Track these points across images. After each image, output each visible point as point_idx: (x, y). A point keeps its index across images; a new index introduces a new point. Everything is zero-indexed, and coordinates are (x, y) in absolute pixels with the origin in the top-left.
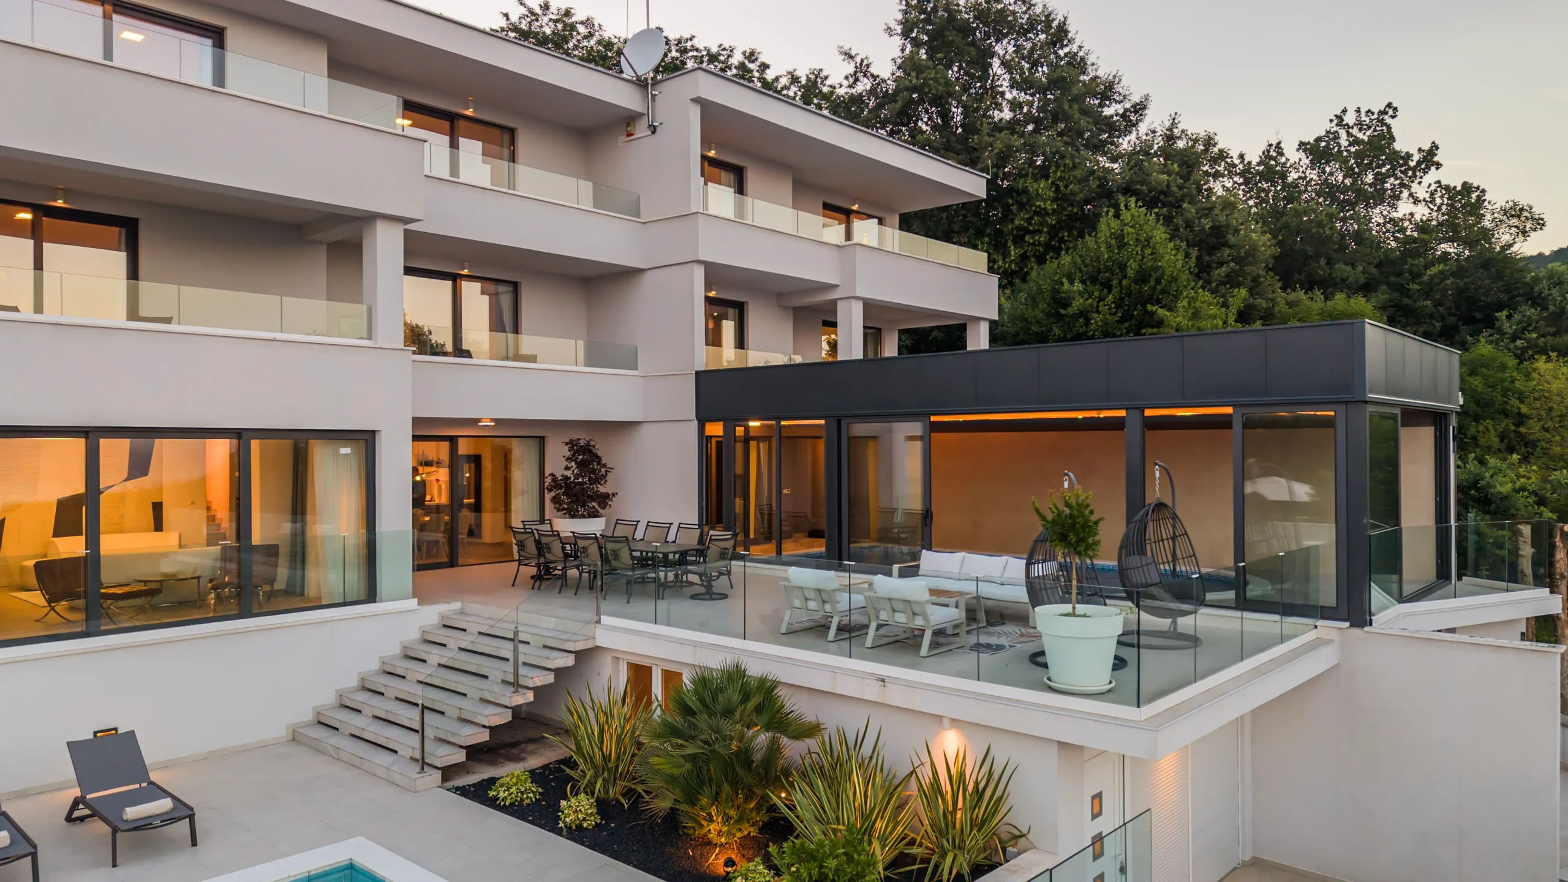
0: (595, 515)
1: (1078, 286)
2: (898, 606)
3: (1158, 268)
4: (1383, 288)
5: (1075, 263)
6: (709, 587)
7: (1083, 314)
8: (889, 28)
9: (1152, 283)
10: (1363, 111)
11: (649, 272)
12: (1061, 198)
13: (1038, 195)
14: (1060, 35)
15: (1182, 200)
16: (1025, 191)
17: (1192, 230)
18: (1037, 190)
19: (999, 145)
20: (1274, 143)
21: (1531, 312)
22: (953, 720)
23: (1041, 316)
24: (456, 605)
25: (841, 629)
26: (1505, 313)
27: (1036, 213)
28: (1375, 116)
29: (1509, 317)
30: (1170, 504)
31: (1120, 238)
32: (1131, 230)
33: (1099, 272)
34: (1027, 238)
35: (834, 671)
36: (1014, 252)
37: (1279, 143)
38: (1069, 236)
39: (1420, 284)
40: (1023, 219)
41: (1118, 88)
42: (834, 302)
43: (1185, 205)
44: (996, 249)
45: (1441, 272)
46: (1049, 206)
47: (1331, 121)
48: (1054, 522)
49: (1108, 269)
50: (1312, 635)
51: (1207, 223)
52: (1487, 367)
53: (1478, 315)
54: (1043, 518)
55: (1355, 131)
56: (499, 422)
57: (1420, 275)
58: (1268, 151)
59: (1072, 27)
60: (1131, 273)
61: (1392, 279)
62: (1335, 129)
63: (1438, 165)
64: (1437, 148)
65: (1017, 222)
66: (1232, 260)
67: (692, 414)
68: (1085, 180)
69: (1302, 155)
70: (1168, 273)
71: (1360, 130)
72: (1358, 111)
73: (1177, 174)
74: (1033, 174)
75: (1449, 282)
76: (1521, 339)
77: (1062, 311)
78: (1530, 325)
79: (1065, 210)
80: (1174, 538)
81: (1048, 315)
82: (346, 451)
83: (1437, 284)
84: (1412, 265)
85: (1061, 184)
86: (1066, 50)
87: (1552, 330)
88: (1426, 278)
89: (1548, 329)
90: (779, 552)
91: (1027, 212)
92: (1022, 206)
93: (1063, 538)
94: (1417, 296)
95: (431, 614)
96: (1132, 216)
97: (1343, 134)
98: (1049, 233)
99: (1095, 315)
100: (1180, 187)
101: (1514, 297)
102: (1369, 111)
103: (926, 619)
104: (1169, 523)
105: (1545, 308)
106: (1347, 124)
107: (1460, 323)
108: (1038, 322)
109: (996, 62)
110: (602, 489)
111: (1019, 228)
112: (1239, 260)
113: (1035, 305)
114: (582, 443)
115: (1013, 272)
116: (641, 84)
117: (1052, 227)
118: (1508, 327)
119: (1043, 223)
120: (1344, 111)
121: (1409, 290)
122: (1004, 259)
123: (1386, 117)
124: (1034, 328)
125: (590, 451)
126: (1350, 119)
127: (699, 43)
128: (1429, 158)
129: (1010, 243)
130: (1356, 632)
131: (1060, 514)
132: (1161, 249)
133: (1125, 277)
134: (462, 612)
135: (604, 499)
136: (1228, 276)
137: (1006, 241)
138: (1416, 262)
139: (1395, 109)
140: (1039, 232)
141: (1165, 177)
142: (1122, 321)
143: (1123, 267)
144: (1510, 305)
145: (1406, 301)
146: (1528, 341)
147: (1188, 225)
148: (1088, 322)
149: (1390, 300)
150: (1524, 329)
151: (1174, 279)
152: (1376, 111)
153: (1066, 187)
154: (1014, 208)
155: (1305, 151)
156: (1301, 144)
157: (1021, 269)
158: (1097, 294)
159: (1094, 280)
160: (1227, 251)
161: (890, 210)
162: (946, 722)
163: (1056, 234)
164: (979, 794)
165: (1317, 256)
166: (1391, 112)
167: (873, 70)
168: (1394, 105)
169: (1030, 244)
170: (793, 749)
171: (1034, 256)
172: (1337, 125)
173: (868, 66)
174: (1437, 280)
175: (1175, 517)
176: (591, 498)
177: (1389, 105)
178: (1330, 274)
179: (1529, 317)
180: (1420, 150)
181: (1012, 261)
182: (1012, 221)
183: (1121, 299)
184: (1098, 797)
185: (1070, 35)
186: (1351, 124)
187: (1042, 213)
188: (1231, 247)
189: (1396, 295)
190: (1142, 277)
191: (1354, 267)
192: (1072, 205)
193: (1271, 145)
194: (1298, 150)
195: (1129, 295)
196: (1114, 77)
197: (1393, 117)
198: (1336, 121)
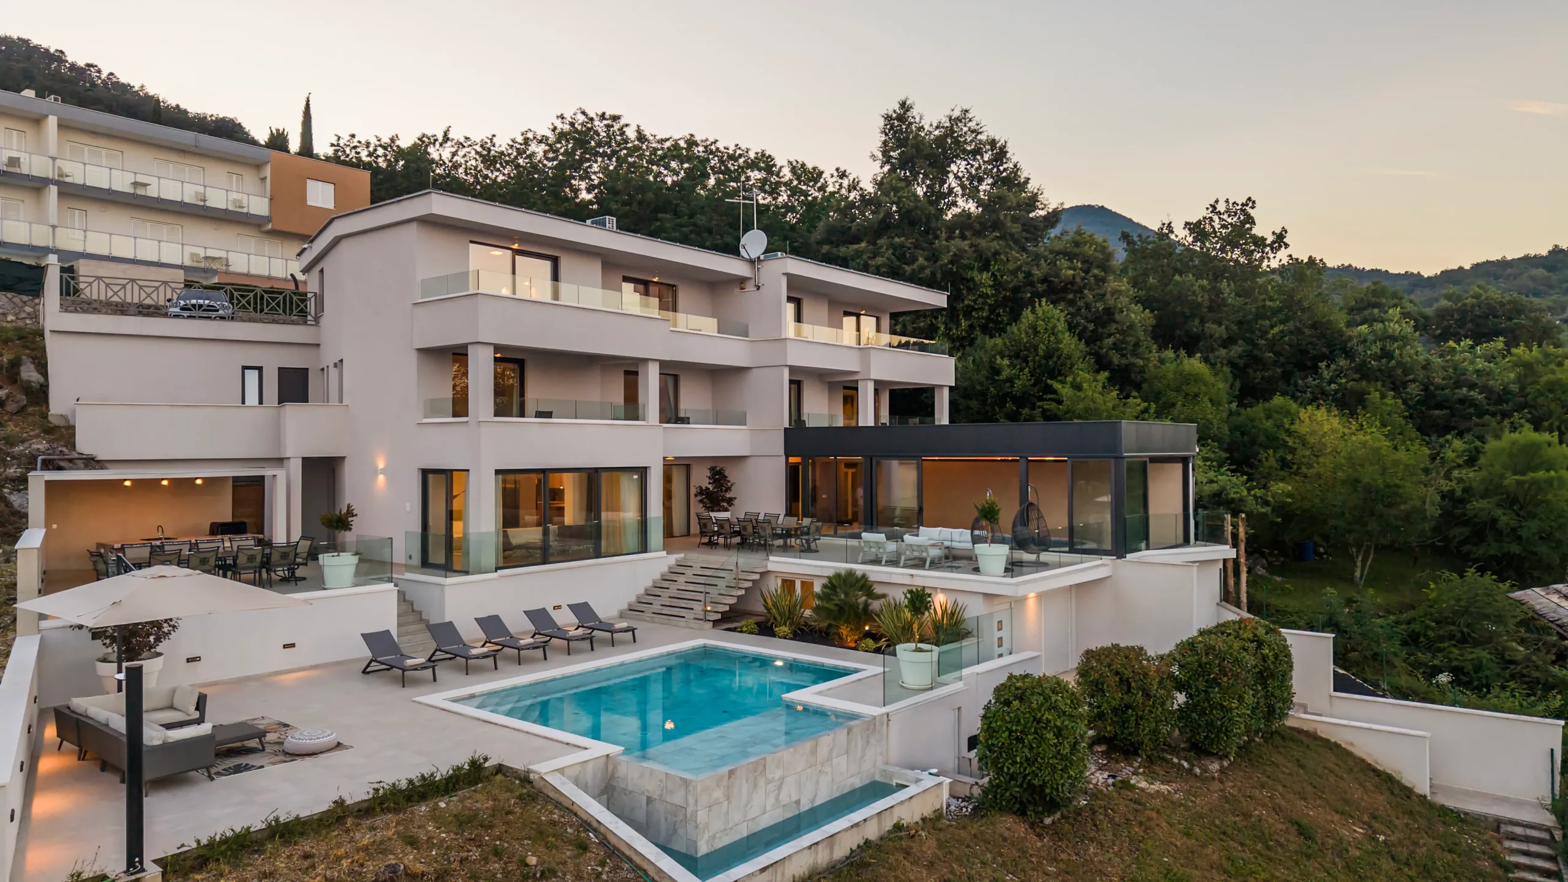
0: (726, 510)
1: (1006, 362)
2: (915, 548)
3: (1058, 349)
4: (1240, 342)
5: (1005, 344)
6: (809, 546)
7: (1010, 380)
8: (873, 155)
9: (1055, 359)
10: (1231, 202)
11: (754, 370)
12: (997, 285)
13: (981, 283)
14: (1000, 154)
15: (1085, 287)
16: (972, 279)
17: (1090, 311)
18: (981, 280)
19: (953, 249)
20: (1167, 222)
21: (1343, 362)
22: (941, 589)
23: (983, 379)
24: (682, 555)
25: (886, 562)
26: (1325, 363)
27: (980, 296)
28: (1240, 207)
29: (1328, 366)
30: (1036, 503)
31: (1034, 328)
32: (1041, 322)
33: (1021, 351)
34: (974, 313)
35: (891, 574)
36: (964, 324)
37: (1170, 223)
38: (1004, 312)
39: (1266, 340)
40: (970, 300)
41: (1040, 197)
42: (857, 381)
43: (1086, 292)
44: (952, 320)
45: (1282, 331)
46: (989, 291)
47: (1207, 209)
48: (982, 510)
49: (1026, 349)
50: (1099, 562)
51: (1100, 306)
52: (1277, 412)
53: (1309, 364)
54: (977, 508)
55: (1225, 217)
56: (676, 458)
57: (1267, 332)
58: (1162, 229)
59: (1010, 149)
60: (1041, 353)
61: (1248, 335)
62: (1210, 215)
63: (1287, 246)
64: (1286, 232)
65: (966, 302)
66: (1118, 333)
67: (782, 452)
68: (1014, 273)
69: (1187, 232)
70: (1065, 352)
71: (1229, 216)
72: (1227, 201)
73: (1081, 269)
74: (979, 267)
75: (1287, 338)
76: (1335, 383)
77: (996, 378)
78: (1342, 372)
79: (1000, 293)
80: (1038, 519)
81: (987, 378)
82: (636, 477)
83: (1279, 340)
84: (1261, 325)
85: (998, 274)
86: (1005, 166)
87: (1357, 376)
88: (1270, 336)
89: (1355, 376)
90: (836, 532)
91: (974, 294)
92: (969, 290)
93: (985, 517)
94: (1264, 348)
95: (672, 559)
96: (1044, 312)
97: (1216, 218)
98: (990, 310)
99: (1017, 381)
100: (1083, 279)
101: (1334, 350)
102: (1234, 203)
103: (928, 553)
104: (1036, 512)
105: (1353, 360)
106: (1219, 212)
107: (1295, 369)
108: (979, 383)
109: (951, 176)
110: (728, 495)
111: (968, 306)
112: (1123, 332)
113: (978, 371)
114: (718, 469)
115: (964, 338)
116: (752, 262)
117: (990, 305)
118: (1326, 374)
119: (984, 303)
120: (1217, 201)
121: (1258, 344)
122: (957, 329)
123: (1247, 208)
124: (978, 388)
125: (722, 473)
126: (1221, 207)
127: (720, 145)
128: (1280, 239)
129: (961, 317)
130: (1119, 561)
131: (984, 506)
132: (1060, 336)
133: (1037, 355)
134: (684, 558)
135: (730, 501)
136: (1114, 344)
137: (958, 315)
138: (1264, 323)
139: (1254, 202)
140: (982, 309)
141: (1071, 272)
142: (1034, 385)
143: (1036, 348)
144: (1330, 358)
145: (1256, 352)
146: (1340, 385)
147: (1088, 306)
148: (1012, 387)
149: (1245, 351)
150: (1338, 375)
151: (1069, 357)
152: (1240, 203)
153: (1002, 276)
154: (965, 292)
155: (1189, 229)
156: (1187, 224)
157: (969, 335)
158: (1018, 367)
159: (1017, 356)
160: (1114, 326)
161: (883, 311)
162: (939, 590)
163: (994, 311)
164: (953, 614)
165: (1193, 316)
166: (1250, 205)
167: (861, 185)
168: (1253, 199)
169: (975, 318)
170: (875, 605)
171: (979, 325)
172: (1212, 212)
173: (858, 182)
174: (1278, 337)
175: (1038, 510)
176: (724, 500)
177: (1249, 199)
178: (1203, 330)
179: (1342, 367)
180: (1274, 233)
181: (962, 330)
182: (963, 301)
183: (1035, 369)
184: (1000, 622)
185: (1008, 155)
186: (1222, 211)
187: (985, 296)
188: (1117, 322)
189: (1250, 347)
190: (1048, 356)
191: (1220, 324)
192: (1005, 290)
193: (1164, 224)
194: (1184, 228)
195: (1040, 366)
196: (1038, 189)
197: (1253, 208)
198: (1211, 209)
